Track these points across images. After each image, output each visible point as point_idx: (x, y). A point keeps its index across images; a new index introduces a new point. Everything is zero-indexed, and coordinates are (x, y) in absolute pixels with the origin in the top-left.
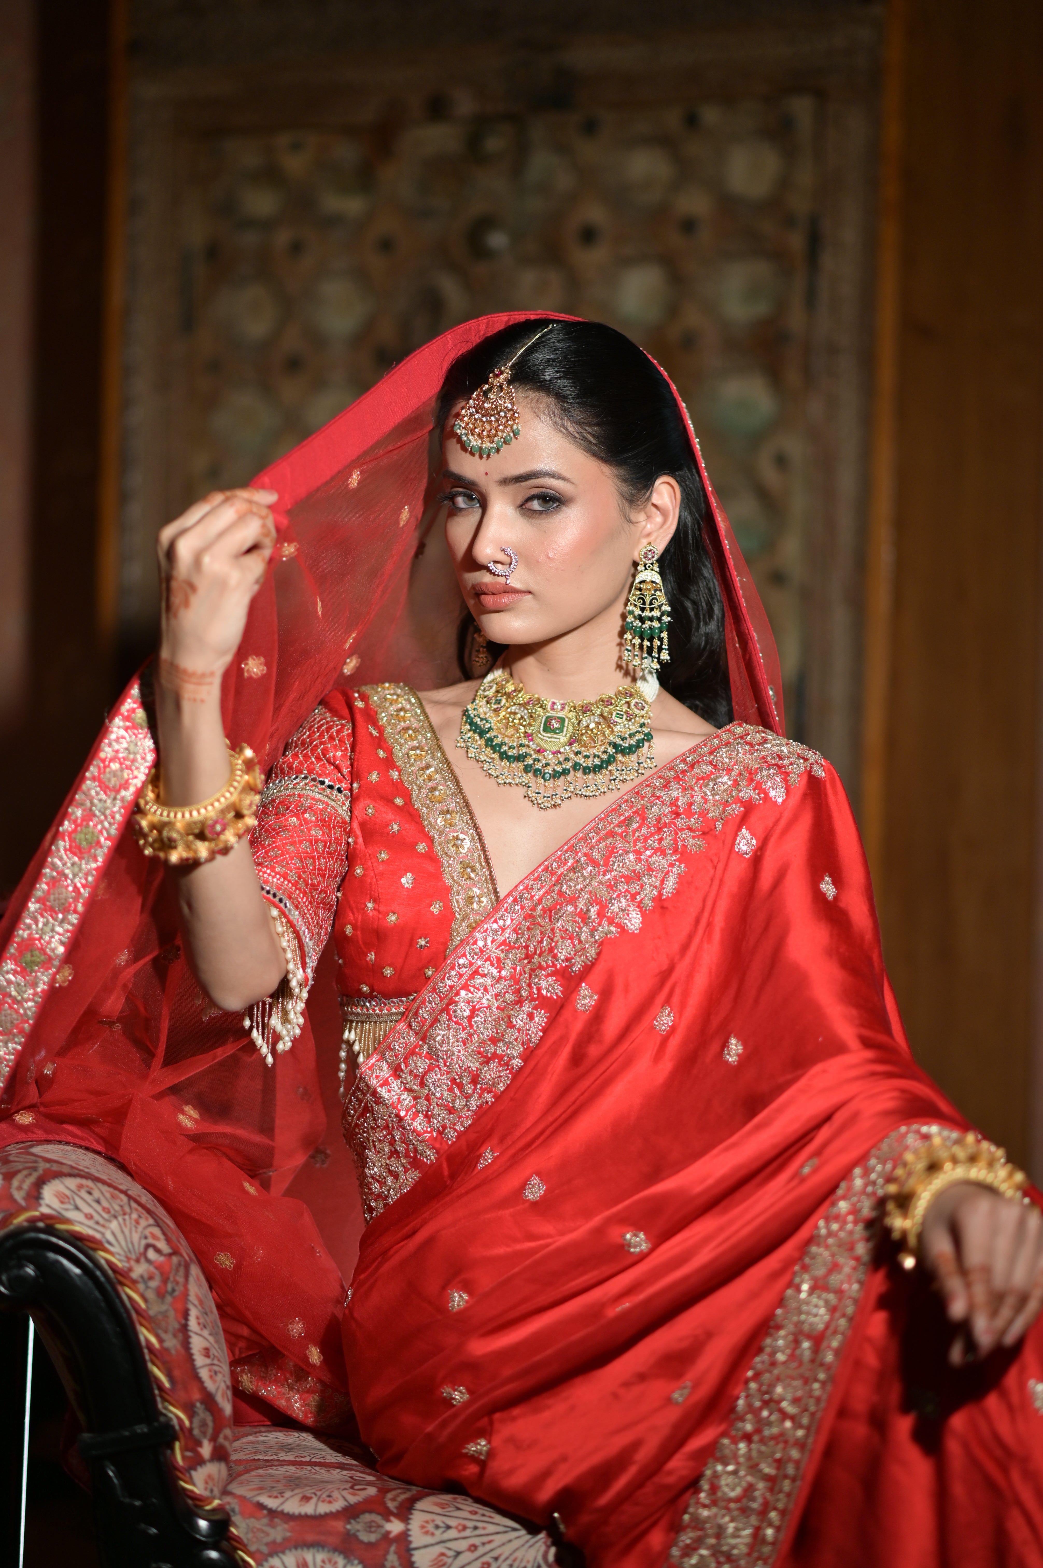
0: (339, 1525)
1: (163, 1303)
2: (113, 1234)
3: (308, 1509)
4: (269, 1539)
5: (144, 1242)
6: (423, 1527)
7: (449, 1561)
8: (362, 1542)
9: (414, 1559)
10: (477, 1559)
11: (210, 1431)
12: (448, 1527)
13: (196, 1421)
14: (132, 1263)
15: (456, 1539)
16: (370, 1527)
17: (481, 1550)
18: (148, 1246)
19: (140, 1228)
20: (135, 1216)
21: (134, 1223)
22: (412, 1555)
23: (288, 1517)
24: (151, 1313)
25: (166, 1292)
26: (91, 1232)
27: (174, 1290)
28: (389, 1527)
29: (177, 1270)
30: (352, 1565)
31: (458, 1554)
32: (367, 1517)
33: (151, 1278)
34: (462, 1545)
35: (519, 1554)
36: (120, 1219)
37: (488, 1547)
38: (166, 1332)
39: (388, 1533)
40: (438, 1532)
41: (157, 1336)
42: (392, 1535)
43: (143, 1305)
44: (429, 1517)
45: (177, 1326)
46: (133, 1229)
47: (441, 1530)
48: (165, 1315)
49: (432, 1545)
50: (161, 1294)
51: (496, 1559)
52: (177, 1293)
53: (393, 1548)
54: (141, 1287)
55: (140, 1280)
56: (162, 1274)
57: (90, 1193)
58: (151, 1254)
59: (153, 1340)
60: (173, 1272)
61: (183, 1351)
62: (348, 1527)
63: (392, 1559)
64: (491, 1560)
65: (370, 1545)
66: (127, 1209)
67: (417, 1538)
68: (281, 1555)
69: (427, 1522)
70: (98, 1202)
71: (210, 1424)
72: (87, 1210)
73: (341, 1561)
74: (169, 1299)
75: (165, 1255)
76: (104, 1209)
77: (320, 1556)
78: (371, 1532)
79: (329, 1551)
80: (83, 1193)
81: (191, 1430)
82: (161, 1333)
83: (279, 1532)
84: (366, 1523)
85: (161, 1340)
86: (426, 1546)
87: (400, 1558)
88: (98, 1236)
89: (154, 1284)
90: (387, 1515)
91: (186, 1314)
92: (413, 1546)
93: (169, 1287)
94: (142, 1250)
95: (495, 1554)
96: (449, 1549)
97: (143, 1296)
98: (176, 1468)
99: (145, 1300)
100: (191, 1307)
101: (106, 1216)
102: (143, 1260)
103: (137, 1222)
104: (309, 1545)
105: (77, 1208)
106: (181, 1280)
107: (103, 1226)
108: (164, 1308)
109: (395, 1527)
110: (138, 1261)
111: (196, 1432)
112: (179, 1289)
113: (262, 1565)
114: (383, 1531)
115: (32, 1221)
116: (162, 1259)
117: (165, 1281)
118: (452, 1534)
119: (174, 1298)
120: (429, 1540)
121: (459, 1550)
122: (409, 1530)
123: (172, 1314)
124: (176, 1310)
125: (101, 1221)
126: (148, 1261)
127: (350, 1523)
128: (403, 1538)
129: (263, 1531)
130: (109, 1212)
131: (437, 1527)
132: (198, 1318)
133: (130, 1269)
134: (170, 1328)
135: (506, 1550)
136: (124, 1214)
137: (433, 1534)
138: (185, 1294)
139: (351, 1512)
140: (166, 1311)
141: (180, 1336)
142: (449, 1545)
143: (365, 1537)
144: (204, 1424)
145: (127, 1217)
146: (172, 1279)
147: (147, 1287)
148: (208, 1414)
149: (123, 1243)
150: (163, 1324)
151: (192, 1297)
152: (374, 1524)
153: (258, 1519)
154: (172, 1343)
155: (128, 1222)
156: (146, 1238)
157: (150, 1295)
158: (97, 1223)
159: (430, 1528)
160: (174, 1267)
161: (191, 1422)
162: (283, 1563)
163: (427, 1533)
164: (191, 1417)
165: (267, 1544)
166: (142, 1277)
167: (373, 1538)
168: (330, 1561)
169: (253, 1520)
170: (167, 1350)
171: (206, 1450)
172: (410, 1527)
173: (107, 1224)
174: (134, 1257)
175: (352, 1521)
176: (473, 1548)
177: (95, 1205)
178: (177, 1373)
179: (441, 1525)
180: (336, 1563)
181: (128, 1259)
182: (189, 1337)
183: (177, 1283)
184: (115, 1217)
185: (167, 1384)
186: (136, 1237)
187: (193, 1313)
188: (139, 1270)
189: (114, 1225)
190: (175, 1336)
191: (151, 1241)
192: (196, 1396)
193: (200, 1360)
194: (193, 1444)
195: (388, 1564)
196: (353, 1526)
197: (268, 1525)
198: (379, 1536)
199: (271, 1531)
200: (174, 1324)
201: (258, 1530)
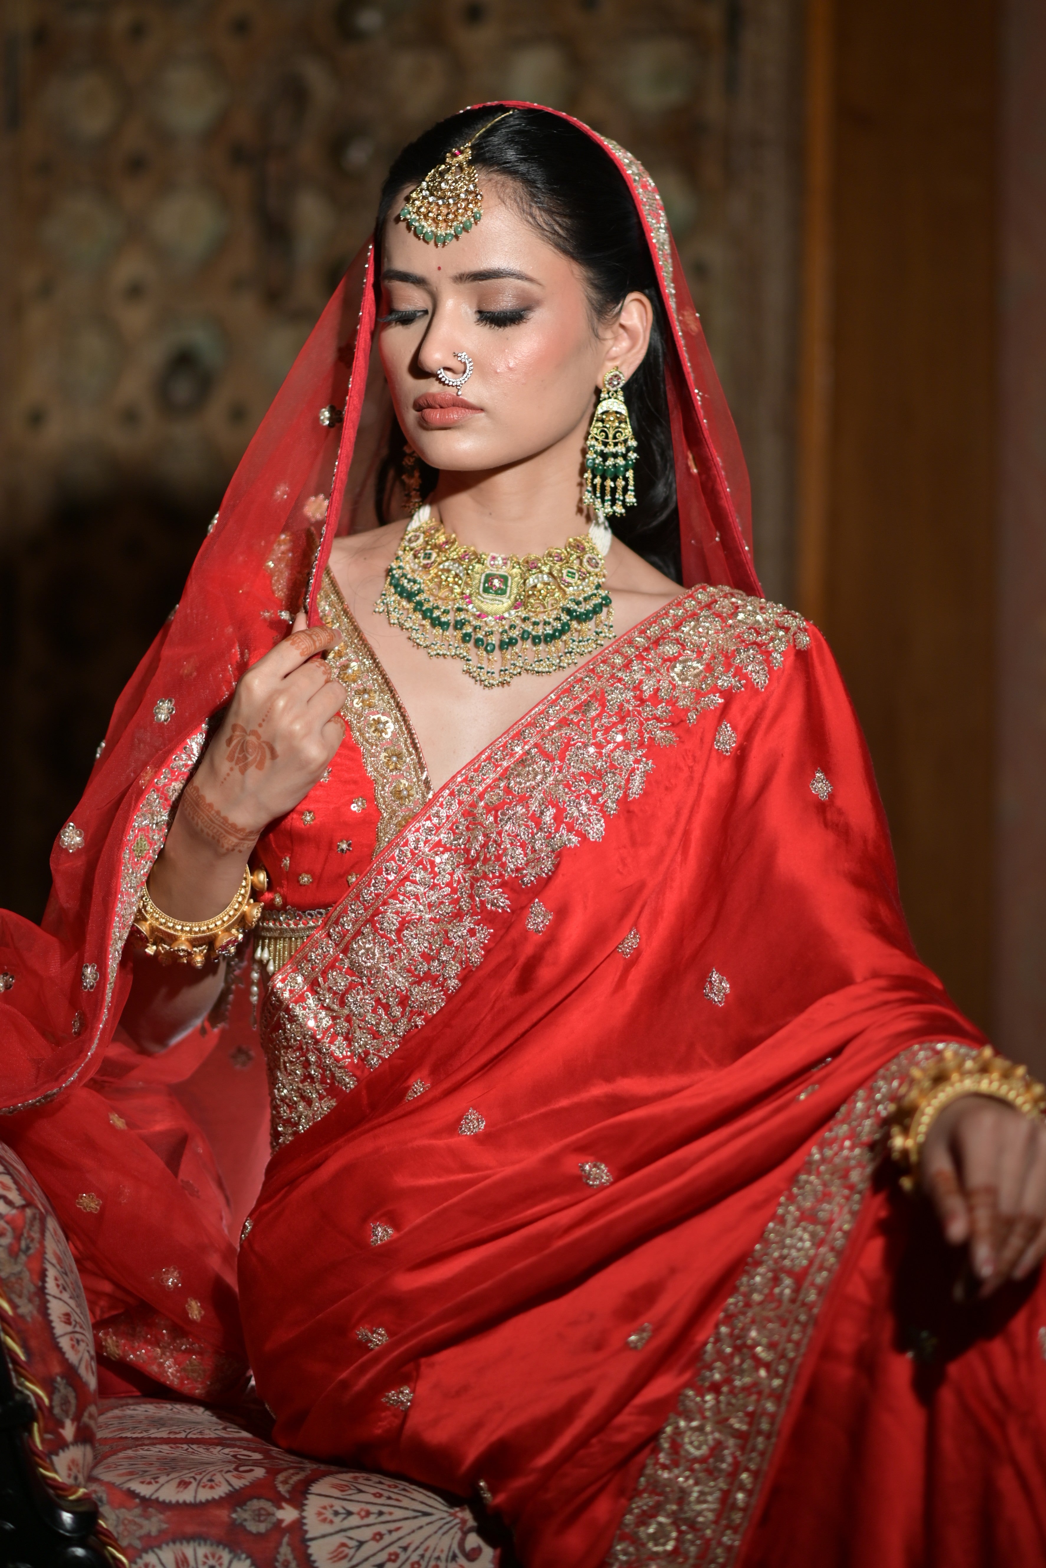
0: (223, 1514)
1: (16, 1263)
3: (187, 1496)
4: (143, 1532)
6: (320, 1514)
7: (351, 1552)
8: (250, 1533)
9: (310, 1551)
10: (383, 1549)
11: (73, 1409)
12: (349, 1513)
13: (57, 1398)
15: (358, 1527)
16: (259, 1516)
17: (387, 1539)
22: (308, 1547)
23: (164, 1506)
25: (20, 1250)
27: (28, 1248)
28: (281, 1514)
29: (32, 1225)
30: (240, 1559)
31: (361, 1543)
32: (255, 1504)
33: (2, 1234)
34: (366, 1534)
35: (431, 1543)
37: (395, 1535)
38: (20, 1296)
39: (280, 1521)
40: (337, 1520)
41: (10, 1302)
42: (284, 1525)
44: (326, 1502)
45: (32, 1289)
47: (341, 1517)
48: (19, 1276)
49: (331, 1534)
50: (13, 1253)
51: (405, 1549)
52: (32, 1251)
53: (285, 1540)
56: (14, 1229)
58: (2, 1207)
59: (6, 1306)
60: (27, 1227)
61: (40, 1318)
62: (234, 1516)
63: (285, 1552)
64: (399, 1551)
65: (259, 1535)
67: (313, 1527)
68: (156, 1550)
69: (325, 1508)
71: (73, 1401)
73: (226, 1556)
74: (23, 1258)
75: (17, 1208)
77: (202, 1550)
78: (260, 1521)
79: (212, 1545)
81: (51, 1408)
82: (15, 1299)
83: (154, 1524)
84: (254, 1511)
85: (14, 1306)
86: (324, 1536)
87: (293, 1550)
89: (5, 1241)
90: (278, 1500)
91: (43, 1275)
92: (309, 1536)
93: (23, 1244)
95: (403, 1543)
96: (351, 1538)
98: (34, 1452)
100: (48, 1266)
104: (189, 1538)
106: (36, 1236)
108: (17, 1269)
109: (288, 1514)
111: (57, 1411)
112: (35, 1246)
113: (135, 1563)
114: (274, 1520)
116: (14, 1212)
117: (18, 1237)
118: (354, 1520)
119: (29, 1257)
120: (327, 1528)
121: (362, 1539)
122: (304, 1518)
123: (26, 1275)
124: (30, 1270)
127: (235, 1511)
128: (298, 1527)
129: (135, 1523)
131: (336, 1513)
132: (56, 1279)
134: (25, 1292)
135: (417, 1538)
137: (331, 1522)
138: (42, 1251)
139: (236, 1499)
140: (20, 1273)
141: (37, 1300)
142: (350, 1533)
143: (253, 1527)
144: (65, 1402)
146: (25, 1235)
148: (70, 1389)
150: (17, 1287)
151: (50, 1256)
152: (263, 1512)
153: (130, 1509)
154: (27, 1309)
157: (2, 1254)
159: (329, 1514)
160: (28, 1221)
161: (51, 1400)
162: (160, 1560)
163: (324, 1520)
164: (50, 1394)
165: (140, 1538)
167: (262, 1528)
168: (213, 1556)
169: (123, 1510)
170: (22, 1317)
171: (69, 1431)
172: (304, 1514)
175: (239, 1509)
176: (378, 1537)
178: (33, 1343)
179: (341, 1511)
180: (220, 1558)
182: (47, 1301)
183: (32, 1240)
185: (23, 1357)
187: (51, 1273)
190: (30, 1300)
191: (1, 1191)
192: (57, 1369)
193: (60, 1328)
194: (54, 1425)
195: (281, 1558)
196: (239, 1515)
197: (141, 1516)
198: (270, 1526)
199: (145, 1523)
200: (29, 1287)
201: (130, 1521)
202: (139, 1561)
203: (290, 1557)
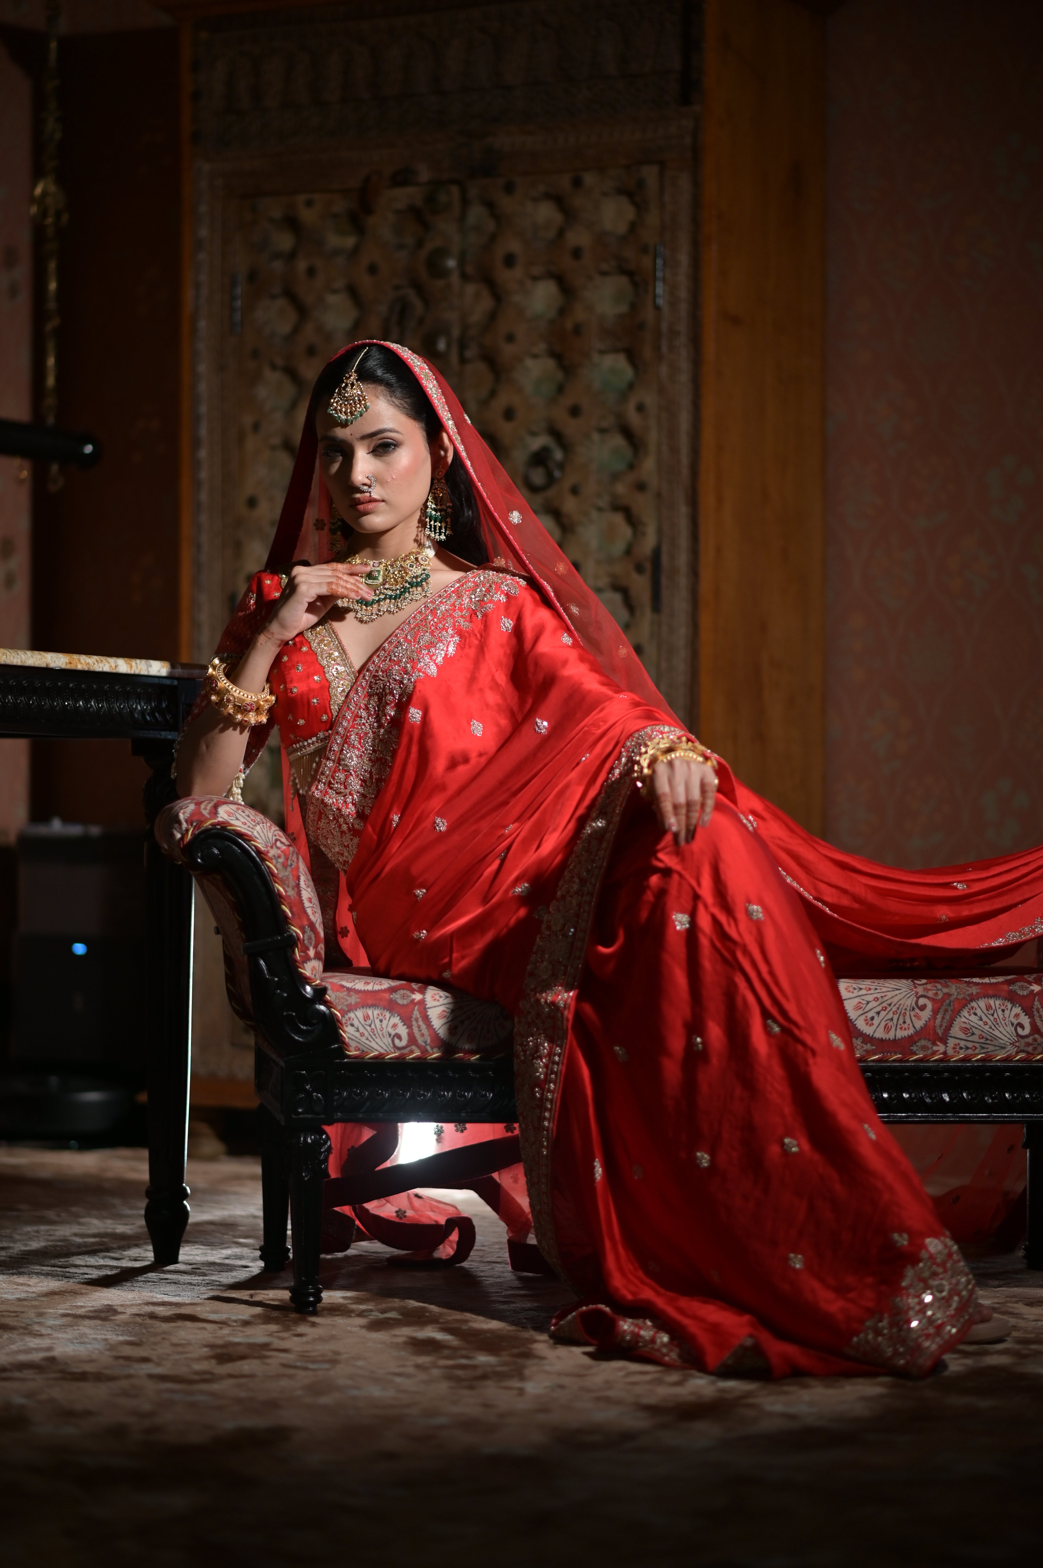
0: (386, 995)
1: (286, 871)
2: (258, 832)
3: (368, 988)
4: (348, 1003)
5: (274, 838)
6: (433, 997)
7: (448, 1014)
8: (399, 1004)
9: (428, 1013)
10: (463, 1013)
11: (313, 942)
12: (447, 997)
13: (306, 935)
14: (269, 848)
15: (451, 1003)
16: (403, 997)
17: (465, 1009)
18: (276, 840)
19: (272, 831)
20: (268, 824)
21: (268, 828)
22: (427, 1012)
23: (358, 992)
24: (280, 876)
25: (288, 865)
26: (246, 831)
27: (291, 865)
28: (414, 996)
29: (293, 855)
30: (394, 1016)
31: (453, 1010)
32: (402, 992)
33: (279, 857)
36: (261, 825)
37: (469, 1007)
38: (288, 887)
39: (414, 1000)
40: (441, 1000)
41: (284, 889)
42: (415, 1001)
43: (276, 872)
45: (294, 884)
46: (269, 831)
47: (443, 998)
48: (287, 877)
49: (438, 1006)
50: (285, 866)
51: (474, 1013)
52: (293, 866)
53: (416, 1008)
54: (274, 861)
55: (273, 858)
56: (285, 855)
57: (244, 812)
58: (278, 844)
59: (281, 889)
60: (291, 855)
61: (298, 898)
62: (391, 996)
63: (416, 1013)
64: (471, 1014)
65: (403, 1005)
66: (265, 821)
67: (430, 1002)
68: (354, 1011)
69: (435, 994)
70: (248, 816)
71: (314, 939)
72: (243, 820)
73: (388, 1015)
74: (289, 869)
75: (286, 846)
76: (252, 820)
77: (376, 1012)
78: (404, 999)
79: (381, 1009)
80: (240, 812)
81: (303, 940)
82: (285, 886)
83: (353, 1000)
84: (399, 995)
85: (286, 892)
86: (435, 1007)
87: (420, 1013)
88: (250, 833)
89: (281, 860)
90: (413, 991)
91: (298, 878)
92: (427, 1006)
93: (289, 862)
94: (274, 842)
95: (473, 1010)
96: (448, 1008)
97: (275, 866)
98: (296, 961)
99: (277, 869)
100: (301, 874)
101: (254, 824)
102: (274, 847)
103: (270, 827)
104: (370, 1006)
105: (237, 819)
106: (295, 860)
107: (252, 828)
108: (287, 874)
109: (417, 997)
110: (272, 847)
111: (306, 942)
112: (294, 864)
113: (344, 1017)
114: (411, 999)
115: (213, 825)
116: (284, 847)
117: (287, 859)
118: (449, 1000)
119: (292, 870)
120: (436, 1003)
123: (291, 877)
124: (293, 875)
125: (251, 826)
126: (278, 848)
127: (392, 994)
128: (422, 1002)
129: (344, 999)
130: (255, 822)
131: (441, 996)
132: (304, 881)
133: (268, 852)
134: (290, 885)
136: (263, 823)
137: (438, 1000)
138: (298, 868)
139: (392, 989)
140: (288, 875)
141: (296, 890)
142: (447, 1006)
143: (400, 1001)
144: (310, 938)
145: (264, 825)
146: (290, 859)
147: (277, 862)
148: (312, 933)
149: (264, 838)
150: (287, 882)
151: (301, 870)
152: (405, 995)
153: (342, 992)
154: (291, 893)
155: (265, 827)
156: (275, 836)
157: (279, 866)
158: (249, 827)
159: (437, 997)
160: (291, 852)
161: (303, 937)
162: (356, 1016)
163: (435, 1000)
164: (303, 933)
165: (347, 1006)
166: (274, 856)
167: (405, 1002)
168: (382, 1015)
169: (338, 993)
170: (289, 896)
171: (311, 953)
172: (425, 997)
173: (255, 827)
174: (270, 845)
175: (394, 994)
176: (461, 1008)
177: (247, 817)
178: (294, 909)
179: (443, 995)
180: (385, 1016)
181: (267, 847)
182: (301, 891)
183: (293, 861)
184: (259, 824)
185: (290, 915)
186: (270, 835)
187: (302, 878)
188: (272, 852)
189: (258, 828)
190: (293, 889)
191: (278, 837)
192: (306, 923)
193: (307, 904)
194: (305, 949)
195: (414, 1016)
196: (394, 996)
197: (347, 995)
198: (409, 1001)
199: (349, 998)
200: (292, 883)
201: (341, 998)
202: (346, 1016)
203: (419, 1016)
